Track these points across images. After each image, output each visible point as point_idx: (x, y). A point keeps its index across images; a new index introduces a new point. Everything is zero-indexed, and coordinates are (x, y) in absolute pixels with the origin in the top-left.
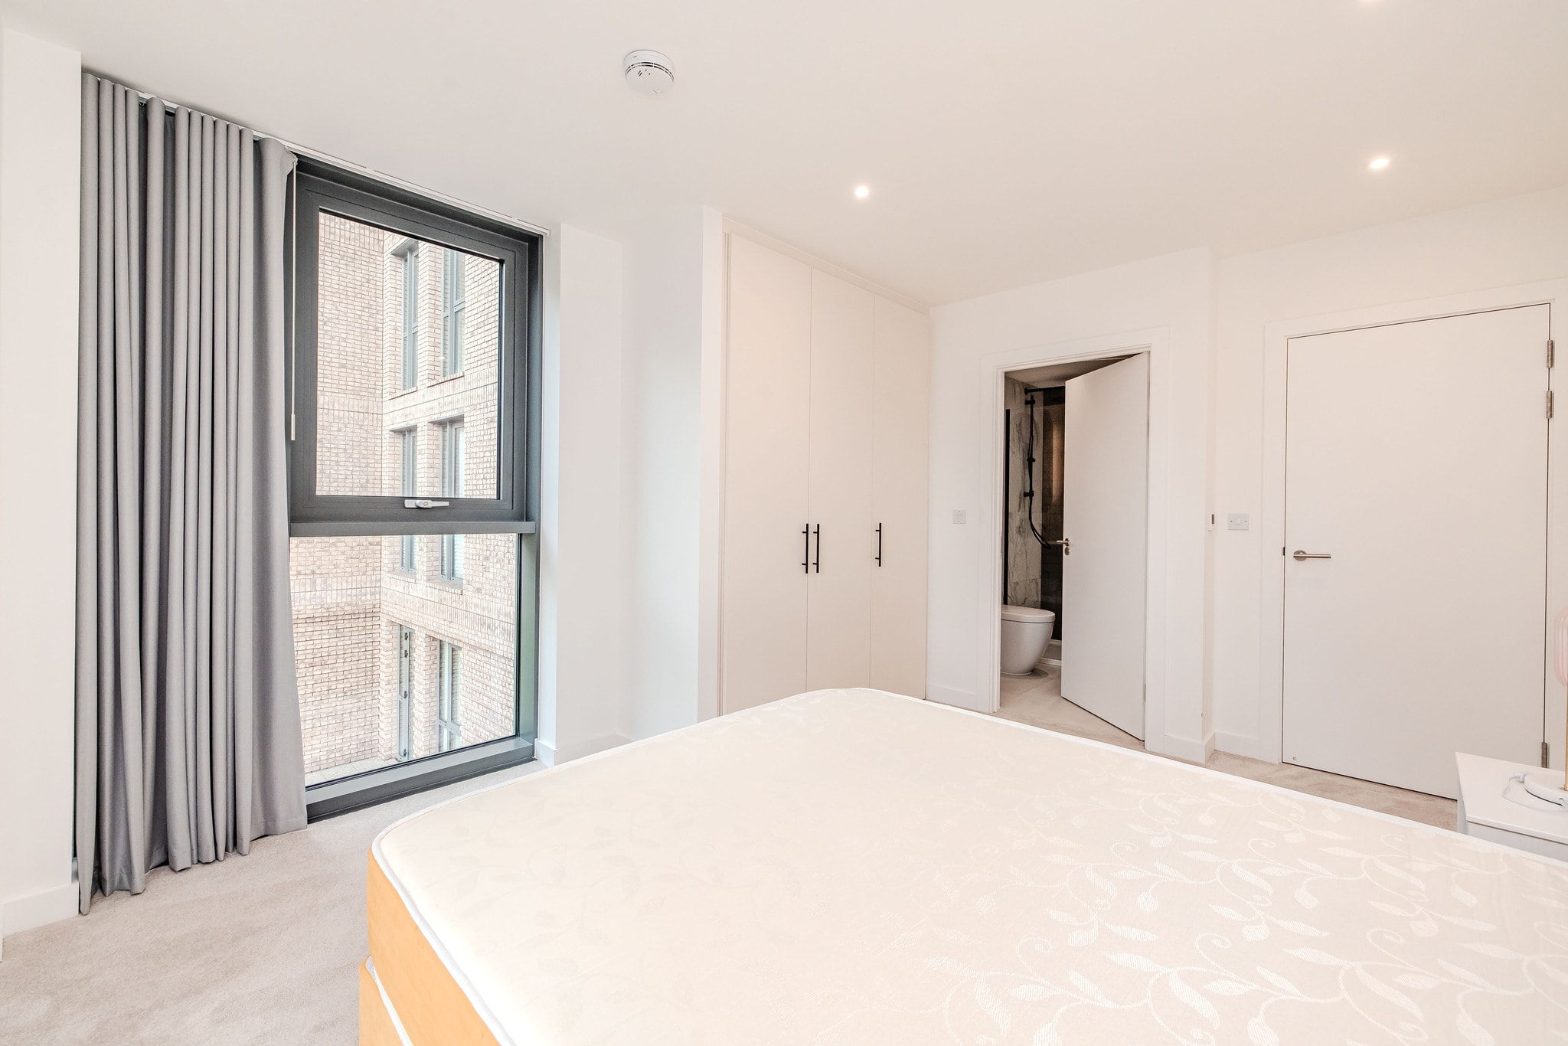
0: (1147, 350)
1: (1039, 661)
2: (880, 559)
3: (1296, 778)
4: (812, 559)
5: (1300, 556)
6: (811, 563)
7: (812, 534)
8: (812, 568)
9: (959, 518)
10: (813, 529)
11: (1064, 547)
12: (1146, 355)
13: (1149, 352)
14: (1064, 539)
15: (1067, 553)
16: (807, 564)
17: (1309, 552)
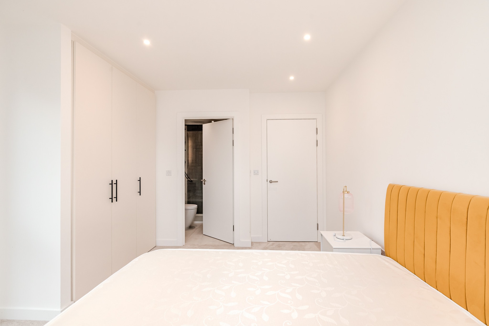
0: (233, 118)
1: (192, 223)
2: (140, 192)
3: (272, 245)
4: (114, 195)
5: (271, 182)
6: (114, 198)
7: (114, 184)
8: (114, 200)
9: (169, 173)
10: (114, 182)
11: (203, 182)
12: (232, 120)
13: (233, 119)
14: (203, 179)
15: (204, 184)
16: (112, 198)
17: (273, 181)
